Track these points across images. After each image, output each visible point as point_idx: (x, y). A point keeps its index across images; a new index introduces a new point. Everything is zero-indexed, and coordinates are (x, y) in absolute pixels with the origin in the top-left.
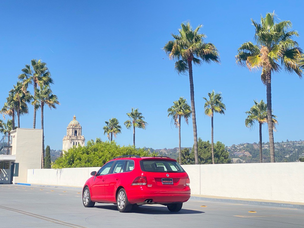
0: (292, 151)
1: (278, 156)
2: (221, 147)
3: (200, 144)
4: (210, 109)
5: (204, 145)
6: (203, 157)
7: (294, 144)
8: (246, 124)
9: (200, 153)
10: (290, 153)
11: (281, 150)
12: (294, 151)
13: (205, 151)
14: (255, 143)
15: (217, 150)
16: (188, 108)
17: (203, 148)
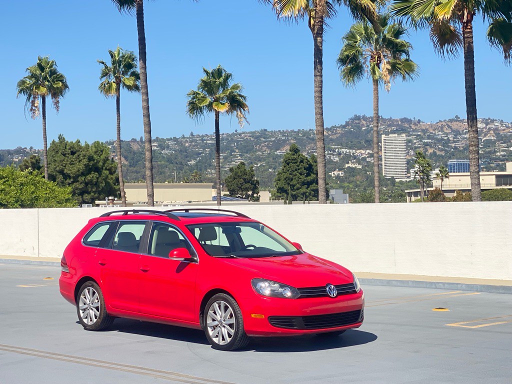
0: (200, 154)
1: (177, 163)
2: (102, 151)
3: (61, 148)
4: (113, 83)
5: (69, 149)
6: (68, 172)
7: (203, 140)
8: (190, 111)
9: (62, 165)
10: (195, 156)
11: (181, 151)
12: (203, 153)
13: (72, 161)
14: (133, 139)
15: (95, 157)
16: (60, 78)
17: (68, 155)
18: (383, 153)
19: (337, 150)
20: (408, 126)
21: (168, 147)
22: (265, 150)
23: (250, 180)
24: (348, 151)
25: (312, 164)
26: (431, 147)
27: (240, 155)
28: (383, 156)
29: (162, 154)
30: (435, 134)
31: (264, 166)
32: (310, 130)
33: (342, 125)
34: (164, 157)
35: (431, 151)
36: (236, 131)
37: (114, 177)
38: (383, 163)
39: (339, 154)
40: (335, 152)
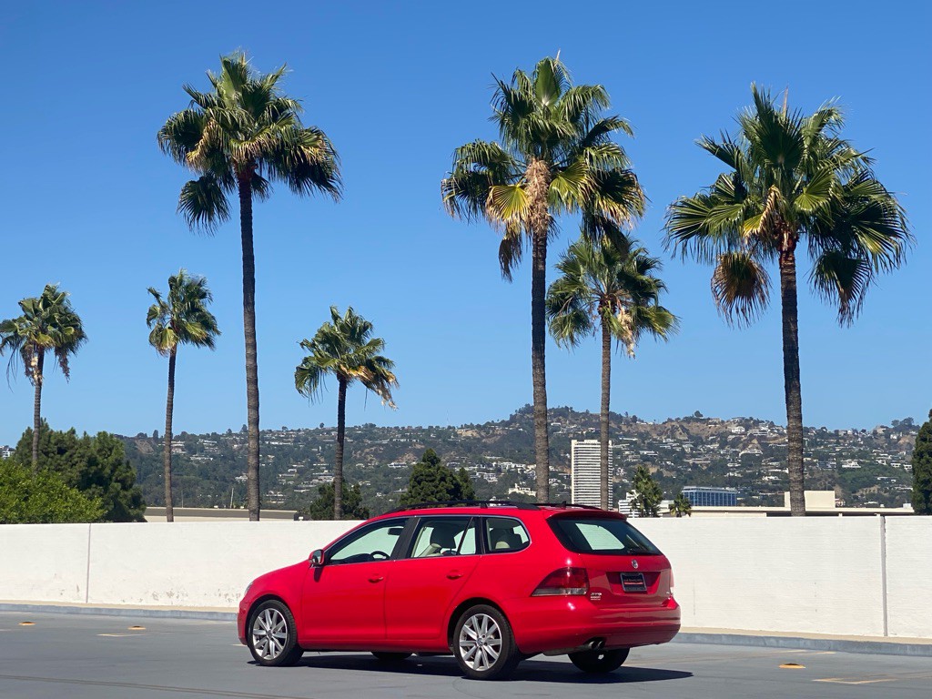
1: (216, 479)
2: (111, 450)
4: (169, 331)
5: (56, 444)
7: (263, 439)
8: (297, 382)
11: (225, 457)
12: (263, 461)
13: (59, 464)
14: (141, 434)
15: (100, 459)
16: (74, 322)
17: (52, 455)
18: (573, 471)
19: (494, 464)
20: (615, 426)
21: (202, 449)
22: (371, 460)
23: (354, 508)
24: (513, 466)
25: (461, 483)
26: (654, 463)
27: (327, 468)
28: (573, 477)
29: (192, 461)
30: (661, 442)
31: (368, 487)
32: (450, 427)
33: (503, 421)
34: (193, 467)
35: (653, 470)
36: (322, 425)
37: (129, 493)
38: (573, 488)
39: (498, 470)
40: (492, 466)
